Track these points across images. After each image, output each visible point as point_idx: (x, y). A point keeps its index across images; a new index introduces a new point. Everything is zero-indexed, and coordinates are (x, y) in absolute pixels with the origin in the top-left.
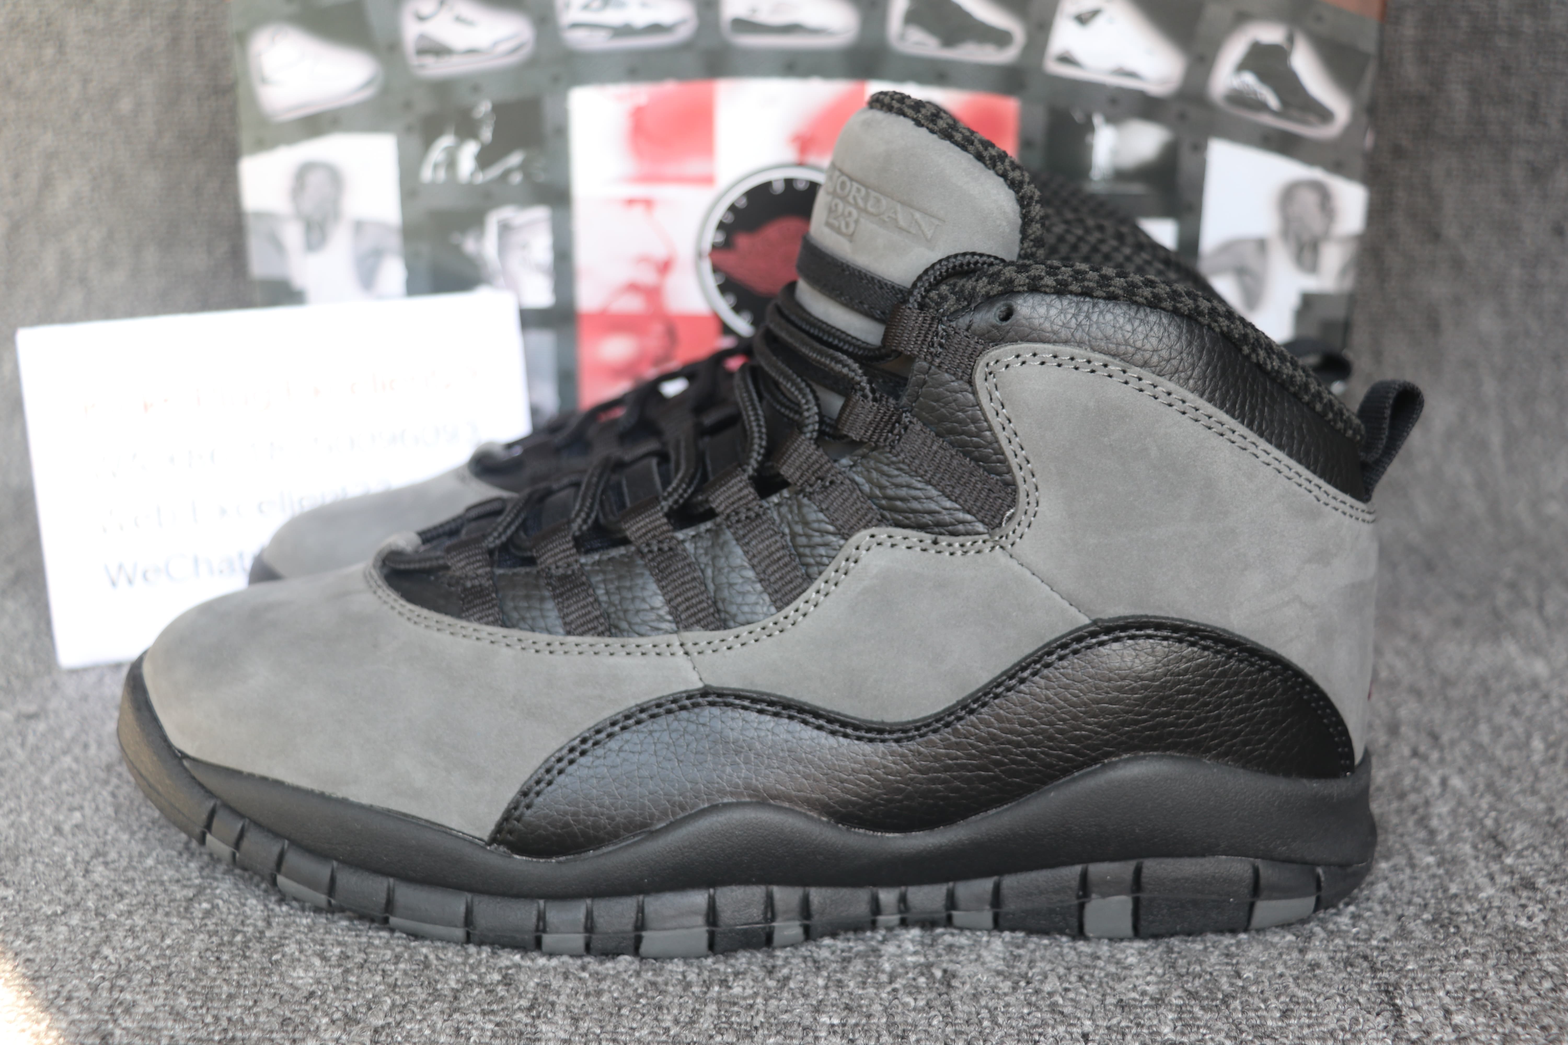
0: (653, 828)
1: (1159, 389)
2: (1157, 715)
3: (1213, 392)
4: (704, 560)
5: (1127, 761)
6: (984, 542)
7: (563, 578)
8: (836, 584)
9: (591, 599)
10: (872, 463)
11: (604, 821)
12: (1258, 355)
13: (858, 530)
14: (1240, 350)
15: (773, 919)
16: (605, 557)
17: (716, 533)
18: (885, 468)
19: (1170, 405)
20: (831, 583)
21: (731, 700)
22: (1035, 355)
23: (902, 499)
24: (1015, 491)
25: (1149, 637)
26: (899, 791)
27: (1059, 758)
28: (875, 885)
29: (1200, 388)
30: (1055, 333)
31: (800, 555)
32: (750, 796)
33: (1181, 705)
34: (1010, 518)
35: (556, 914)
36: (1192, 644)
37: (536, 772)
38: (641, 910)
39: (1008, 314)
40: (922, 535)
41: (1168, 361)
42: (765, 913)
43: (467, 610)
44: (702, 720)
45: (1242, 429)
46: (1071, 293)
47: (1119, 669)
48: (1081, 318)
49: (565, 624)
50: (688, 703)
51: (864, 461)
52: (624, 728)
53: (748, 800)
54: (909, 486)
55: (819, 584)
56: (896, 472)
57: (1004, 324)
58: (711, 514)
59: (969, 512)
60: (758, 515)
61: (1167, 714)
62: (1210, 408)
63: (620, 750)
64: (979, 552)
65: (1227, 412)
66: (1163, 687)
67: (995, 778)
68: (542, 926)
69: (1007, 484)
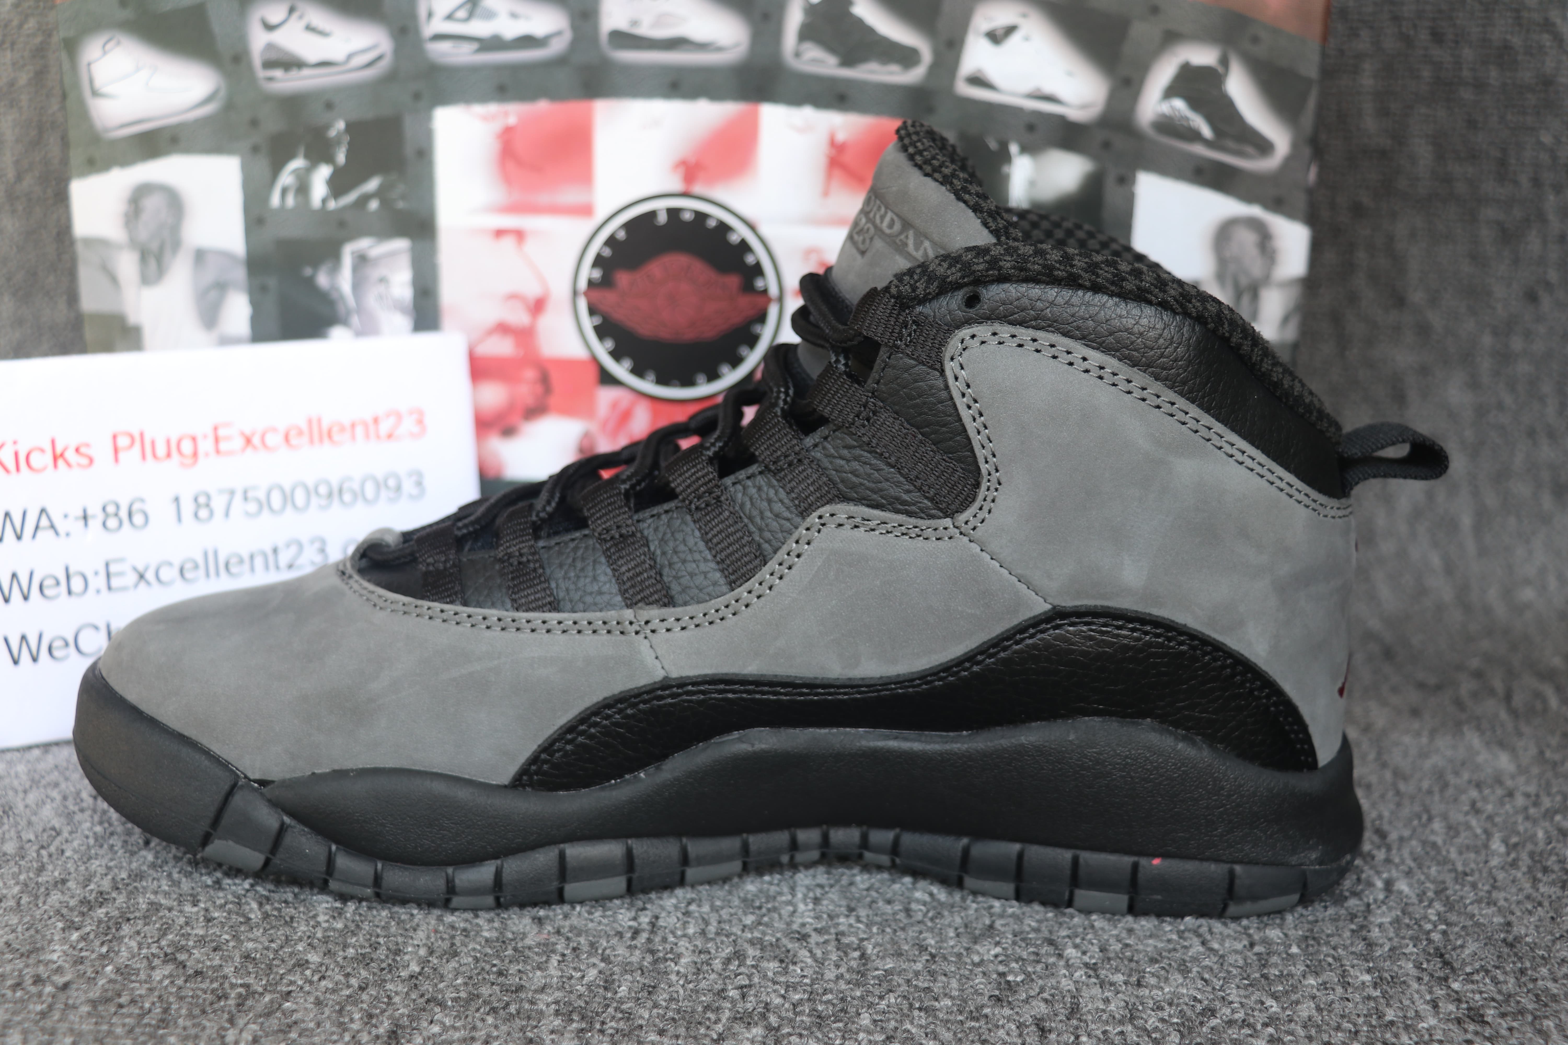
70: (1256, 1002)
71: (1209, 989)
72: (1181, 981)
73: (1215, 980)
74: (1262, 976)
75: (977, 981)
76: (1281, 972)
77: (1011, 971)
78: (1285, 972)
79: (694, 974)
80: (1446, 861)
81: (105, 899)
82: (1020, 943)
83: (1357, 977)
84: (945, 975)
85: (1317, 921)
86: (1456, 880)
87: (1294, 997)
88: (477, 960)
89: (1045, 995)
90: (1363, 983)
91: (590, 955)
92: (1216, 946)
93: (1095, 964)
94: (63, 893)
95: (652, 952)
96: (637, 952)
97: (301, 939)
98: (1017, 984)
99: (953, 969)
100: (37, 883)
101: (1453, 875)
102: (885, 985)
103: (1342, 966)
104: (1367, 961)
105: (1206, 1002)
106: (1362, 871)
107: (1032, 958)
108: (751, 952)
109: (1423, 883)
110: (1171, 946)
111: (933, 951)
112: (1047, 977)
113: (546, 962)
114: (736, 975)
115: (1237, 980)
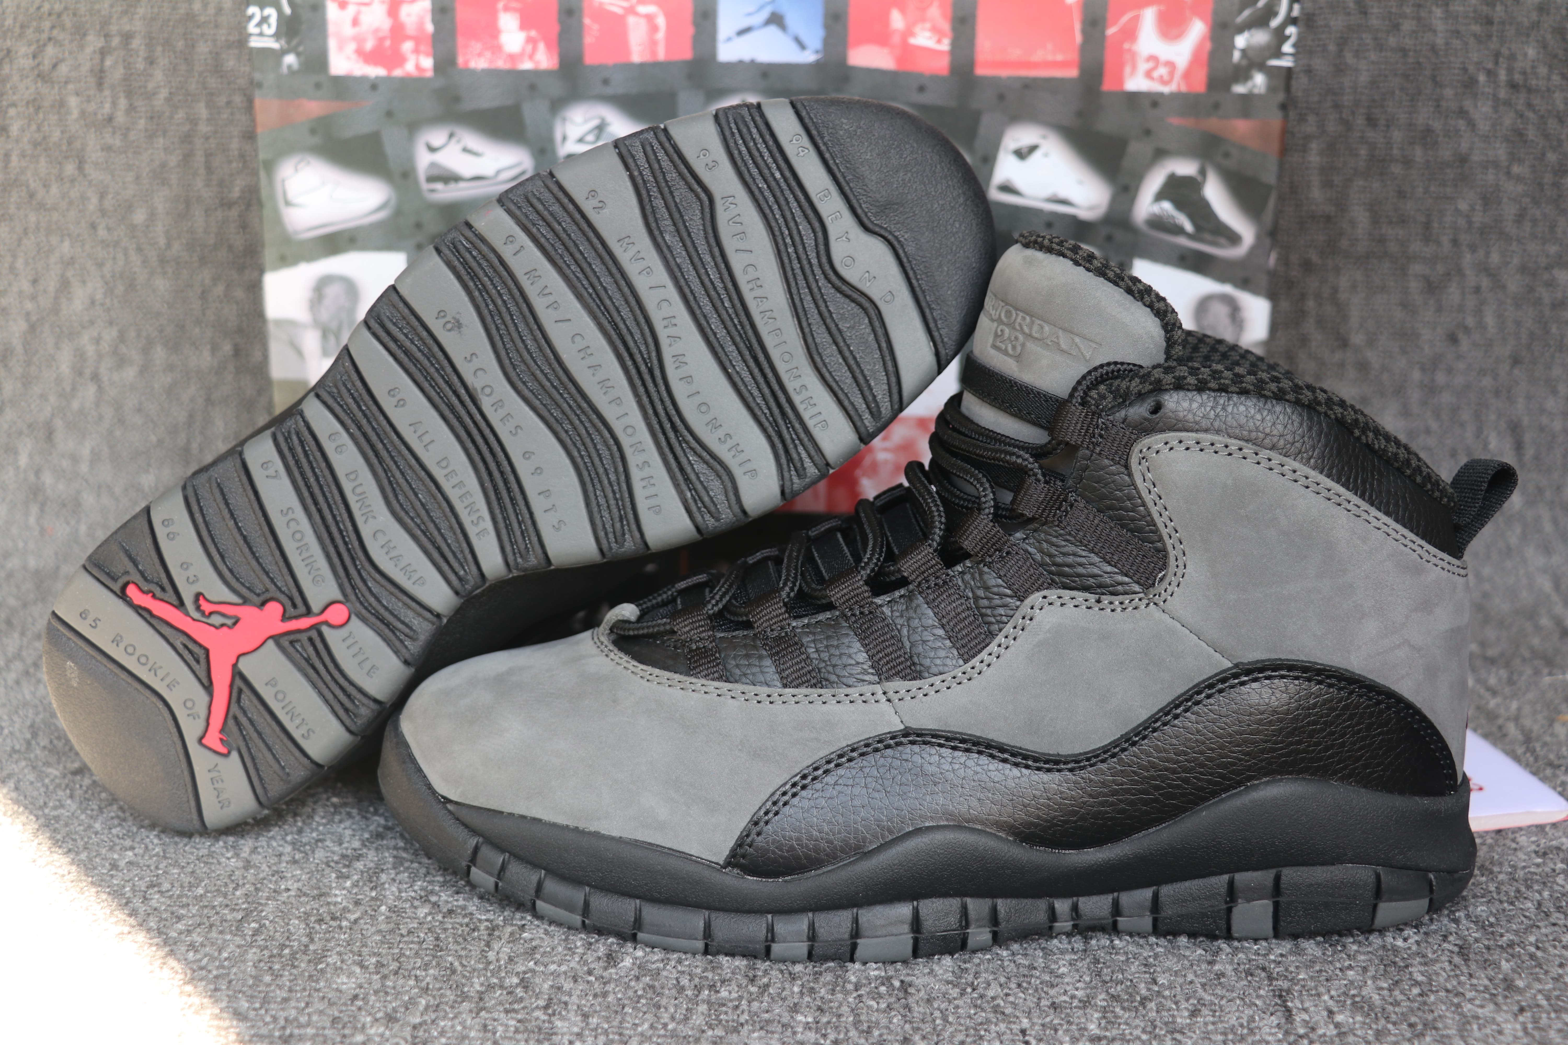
0: (866, 850)
1: (1286, 467)
2: (1291, 744)
3: (1331, 469)
4: (899, 621)
5: (1267, 783)
6: (1140, 600)
7: (779, 640)
8: (1015, 639)
9: (804, 656)
10: (1043, 535)
11: (823, 845)
12: (1367, 437)
13: (1032, 593)
14: (1352, 433)
15: (967, 926)
16: (813, 621)
17: (910, 597)
18: (1054, 540)
19: (1296, 481)
20: (1011, 638)
21: (928, 739)
22: (1180, 442)
23: (1069, 566)
24: (1166, 556)
25: (1283, 677)
26: (1074, 813)
27: (1209, 782)
28: (1051, 897)
29: (1320, 466)
30: (1197, 423)
31: (983, 615)
32: (947, 820)
33: (1312, 734)
34: (1161, 579)
35: (783, 926)
36: (1320, 683)
37: (764, 804)
38: (856, 921)
39: (1157, 408)
40: (1087, 595)
41: (1293, 444)
42: (960, 922)
43: (694, 668)
44: (904, 757)
45: (1356, 500)
46: (1210, 389)
47: (1259, 704)
48: (1218, 410)
49: (782, 678)
50: (892, 742)
51: (1036, 535)
52: (837, 765)
53: (946, 823)
54: (1074, 555)
55: (1000, 638)
56: (1063, 543)
57: (1154, 416)
58: (903, 582)
59: (1126, 575)
60: (945, 582)
61: (1300, 742)
62: (1329, 483)
63: (836, 784)
64: (1136, 608)
65: (1343, 485)
66: (1296, 719)
67: (1156, 800)
68: (772, 936)
69: (1158, 550)
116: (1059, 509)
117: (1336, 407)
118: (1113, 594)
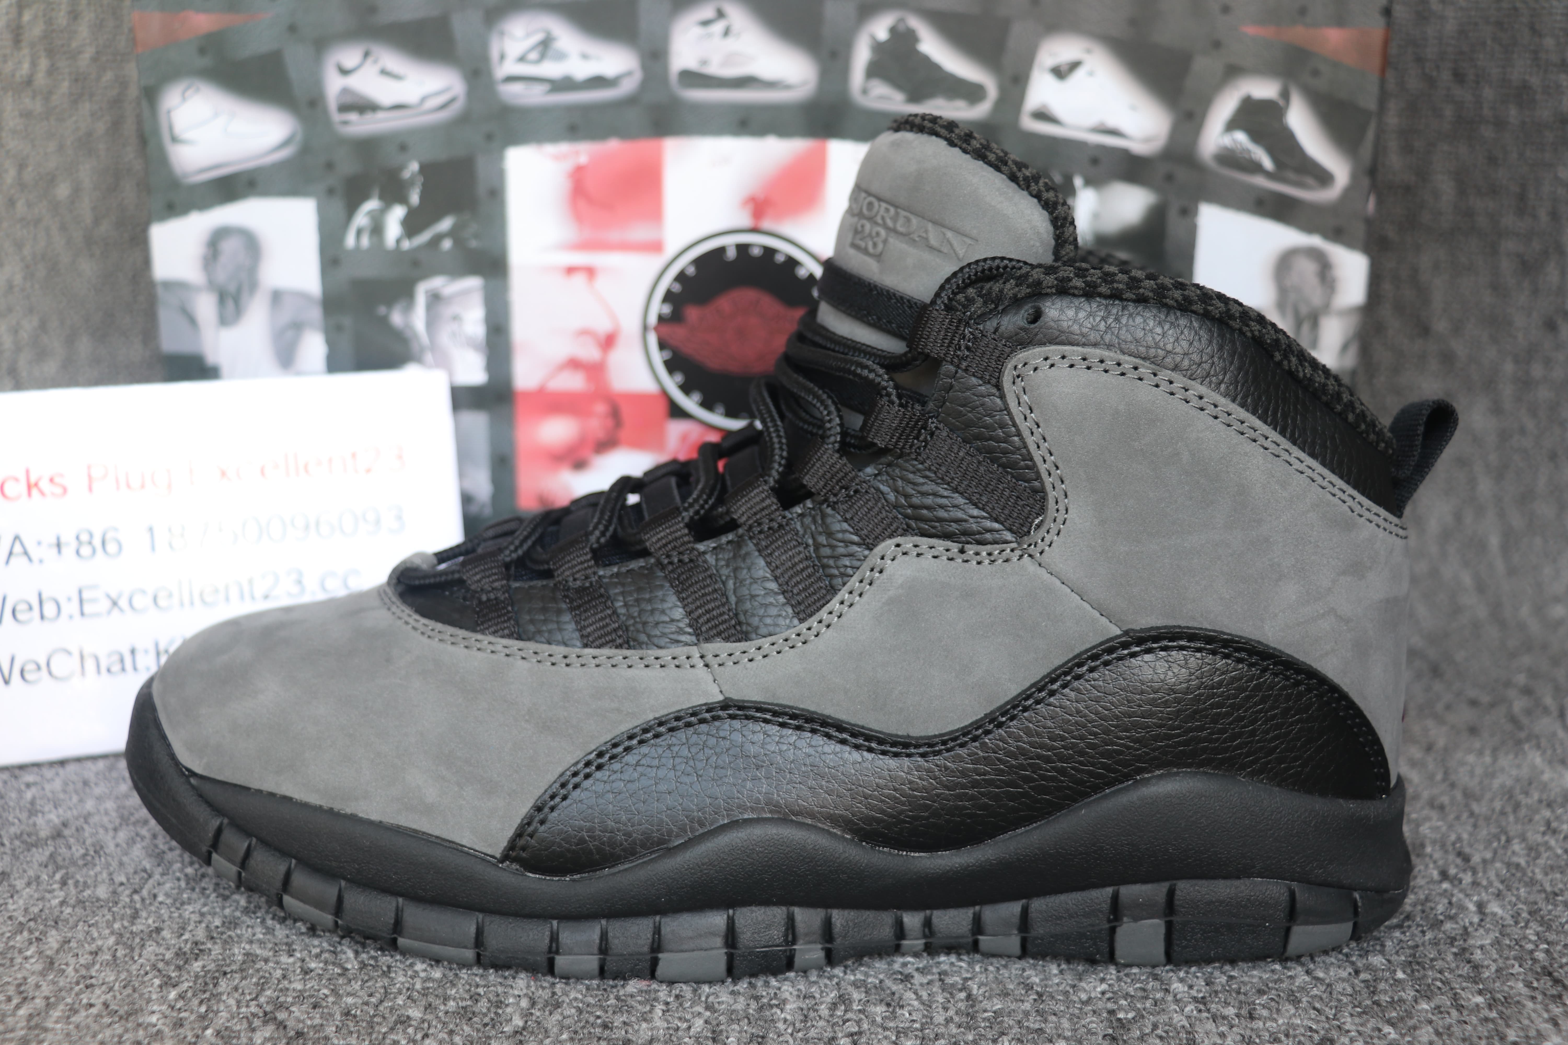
0: (671, 845)
1: (1191, 392)
2: (1191, 730)
3: (1245, 397)
4: (725, 572)
5: (1160, 777)
6: (1012, 550)
7: (581, 591)
8: (860, 595)
9: (609, 612)
10: (897, 471)
11: (620, 837)
12: (1289, 362)
13: (884, 540)
14: (1272, 356)
15: (794, 942)
16: (624, 570)
17: (737, 544)
18: (911, 476)
19: (1202, 409)
20: (856, 594)
21: (752, 713)
22: (1063, 357)
23: (928, 508)
24: (1044, 499)
25: (1182, 648)
26: (926, 807)
27: (1090, 773)
28: (899, 908)
29: (1232, 393)
30: (1083, 335)
31: (824, 566)
32: (771, 812)
33: (1215, 719)
34: (1038, 526)
35: (569, 935)
36: (1226, 656)
37: (550, 786)
38: (657, 931)
39: (1036, 317)
40: (949, 544)
41: (1199, 365)
42: (786, 936)
43: (482, 623)
44: (722, 734)
45: (1274, 436)
46: (1100, 295)
47: (1152, 681)
48: (1110, 321)
49: (582, 636)
50: (707, 716)
51: (890, 470)
52: (641, 742)
53: (769, 815)
54: (935, 495)
55: (843, 594)
56: (922, 480)
57: (1032, 326)
58: (733, 525)
59: (996, 520)
60: (781, 526)
61: (1201, 729)
62: (1243, 414)
63: (638, 764)
64: (1007, 561)
65: (1260, 418)
66: (1196, 700)
67: (1025, 795)
68: (554, 947)
69: (1035, 491)
70: (1373, 1029)
71: (1323, 1018)
72: (1293, 1011)
73: (1327, 1009)
74: (1374, 1003)
75: (1088, 1020)
76: (1392, 998)
77: (1121, 1008)
78: (1396, 998)
79: (802, 1021)
80: (1532, 882)
81: (200, 950)
82: (1125, 979)
83: (1469, 1000)
84: (1055, 1014)
85: (1417, 946)
86: (1547, 899)
87: (1411, 1023)
88: (580, 1011)
89: (1159, 1032)
90: (1477, 1005)
91: (694, 1003)
92: (1321, 975)
93: (1203, 998)
94: (157, 943)
95: (757, 998)
96: (741, 999)
97: (400, 992)
98: (1129, 1022)
99: (1062, 1008)
100: (132, 933)
101: (1543, 895)
102: (996, 1028)
103: (1452, 989)
104: (1477, 983)
105: (1322, 1032)
106: (1452, 895)
107: (1140, 994)
108: (856, 996)
109: (1515, 905)
110: (1276, 977)
111: (1039, 989)
112: (1159, 1013)
113: (650, 1012)
114: (845, 1022)
115: (1349, 1008)
116: (917, 438)
117: (1253, 324)
118: (980, 543)
